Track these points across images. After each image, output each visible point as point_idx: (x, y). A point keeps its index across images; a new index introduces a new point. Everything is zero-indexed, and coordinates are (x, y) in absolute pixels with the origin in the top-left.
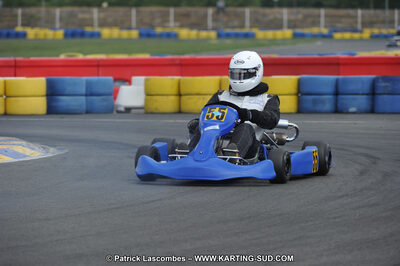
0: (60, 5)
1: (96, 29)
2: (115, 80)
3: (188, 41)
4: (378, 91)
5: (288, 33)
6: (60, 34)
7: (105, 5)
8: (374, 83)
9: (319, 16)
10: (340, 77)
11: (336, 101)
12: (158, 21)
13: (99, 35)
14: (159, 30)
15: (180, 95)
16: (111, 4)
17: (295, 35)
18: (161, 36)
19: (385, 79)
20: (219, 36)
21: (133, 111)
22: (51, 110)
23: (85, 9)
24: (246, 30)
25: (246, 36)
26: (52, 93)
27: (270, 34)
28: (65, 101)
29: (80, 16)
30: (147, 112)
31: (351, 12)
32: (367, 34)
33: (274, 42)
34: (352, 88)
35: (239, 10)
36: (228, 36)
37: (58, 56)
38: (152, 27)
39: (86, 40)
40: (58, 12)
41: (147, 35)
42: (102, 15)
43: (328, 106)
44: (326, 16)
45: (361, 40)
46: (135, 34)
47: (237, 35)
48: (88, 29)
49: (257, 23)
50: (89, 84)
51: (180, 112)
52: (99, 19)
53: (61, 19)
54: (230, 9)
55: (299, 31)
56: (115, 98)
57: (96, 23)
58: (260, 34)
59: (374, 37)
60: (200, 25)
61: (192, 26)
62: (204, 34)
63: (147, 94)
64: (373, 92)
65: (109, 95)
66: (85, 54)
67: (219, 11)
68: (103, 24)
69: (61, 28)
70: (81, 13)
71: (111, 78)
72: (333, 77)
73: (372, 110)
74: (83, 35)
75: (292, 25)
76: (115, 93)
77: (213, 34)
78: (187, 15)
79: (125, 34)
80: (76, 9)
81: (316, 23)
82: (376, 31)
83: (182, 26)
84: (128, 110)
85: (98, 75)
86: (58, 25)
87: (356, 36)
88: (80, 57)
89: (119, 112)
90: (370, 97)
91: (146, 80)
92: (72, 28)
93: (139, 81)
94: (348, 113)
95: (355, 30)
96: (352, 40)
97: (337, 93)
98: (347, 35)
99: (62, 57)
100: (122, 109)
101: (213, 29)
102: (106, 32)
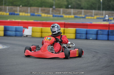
0: (8, 5)
1: (18, 13)
2: (24, 27)
3: (44, 17)
4: (98, 34)
5: (73, 16)
6: (8, 14)
7: (21, 6)
8: (97, 31)
9: (82, 12)
10: (88, 29)
11: (86, 36)
12: (36, 11)
13: (19, 14)
14: (36, 14)
15: (42, 32)
16: (23, 6)
17: (75, 17)
18: (37, 15)
19: (101, 30)
20: (53, 16)
21: (28, 36)
22: (5, 35)
23: (15, 7)
24: (61, 15)
25: (61, 16)
26: (5, 30)
27: (68, 16)
28: (9, 33)
29: (14, 9)
30: (32, 37)
31: (91, 11)
32: (95, 17)
33: (69, 18)
34: (91, 32)
35: (59, 9)
36: (56, 16)
37: (7, 20)
38: (34, 13)
39: (15, 16)
40: (7, 7)
41: (32, 15)
42: (20, 9)
43: (84, 37)
44: (84, 12)
45: (94, 19)
46: (29, 14)
47: (58, 16)
48: (16, 13)
49: (64, 13)
50: (16, 28)
51: (42, 37)
52: (19, 10)
53: (8, 10)
54: (57, 9)
55: (76, 16)
56: (23, 32)
57: (18, 11)
58: (65, 16)
59: (97, 18)
60: (48, 13)
61: (46, 13)
62: (49, 15)
63: (33, 32)
64: (97, 34)
65: (22, 31)
66: (15, 20)
67: (54, 9)
68: (20, 11)
69: (8, 12)
70: (14, 8)
71: (22, 27)
72: (86, 29)
73: (97, 39)
74: (14, 14)
75: (74, 14)
76: (23, 31)
77: (51, 16)
78: (44, 10)
79: (26, 14)
80: (13, 7)
81: (81, 14)
82: (98, 17)
83: (43, 13)
84: (27, 36)
85: (19, 26)
86: (7, 11)
87: (92, 18)
88: (14, 20)
89: (24, 36)
90: (96, 35)
91: (32, 28)
92: (11, 12)
93: (30, 28)
94: (90, 39)
95: (92, 16)
96: (91, 19)
97: (87, 34)
98: (90, 17)
99: (8, 20)
100: (25, 36)
101: (52, 14)
102: (21, 14)
